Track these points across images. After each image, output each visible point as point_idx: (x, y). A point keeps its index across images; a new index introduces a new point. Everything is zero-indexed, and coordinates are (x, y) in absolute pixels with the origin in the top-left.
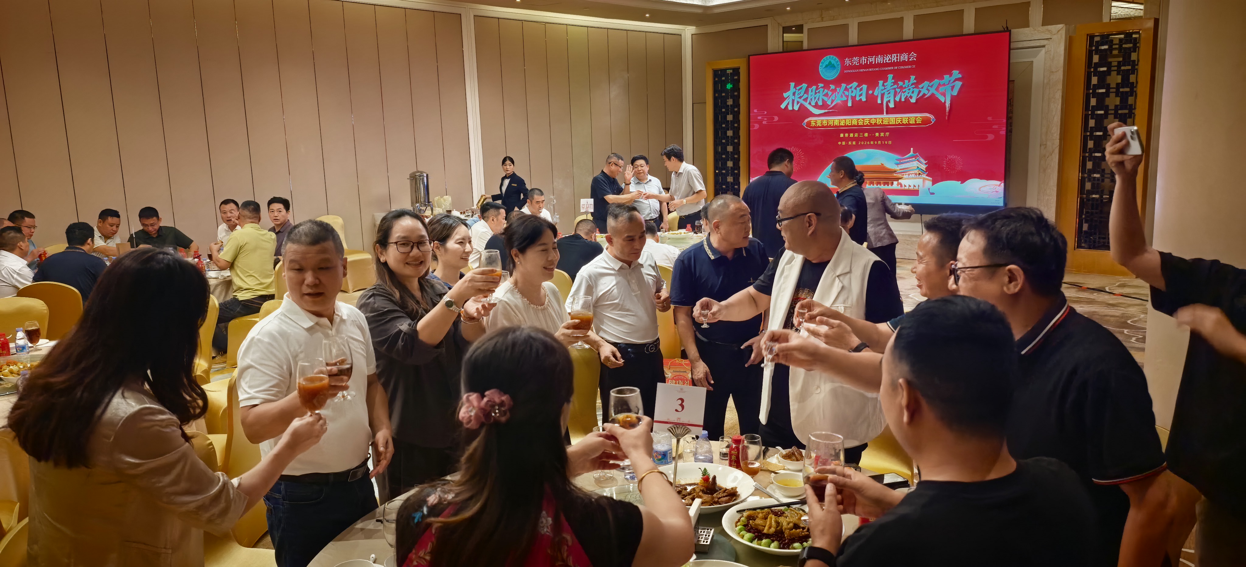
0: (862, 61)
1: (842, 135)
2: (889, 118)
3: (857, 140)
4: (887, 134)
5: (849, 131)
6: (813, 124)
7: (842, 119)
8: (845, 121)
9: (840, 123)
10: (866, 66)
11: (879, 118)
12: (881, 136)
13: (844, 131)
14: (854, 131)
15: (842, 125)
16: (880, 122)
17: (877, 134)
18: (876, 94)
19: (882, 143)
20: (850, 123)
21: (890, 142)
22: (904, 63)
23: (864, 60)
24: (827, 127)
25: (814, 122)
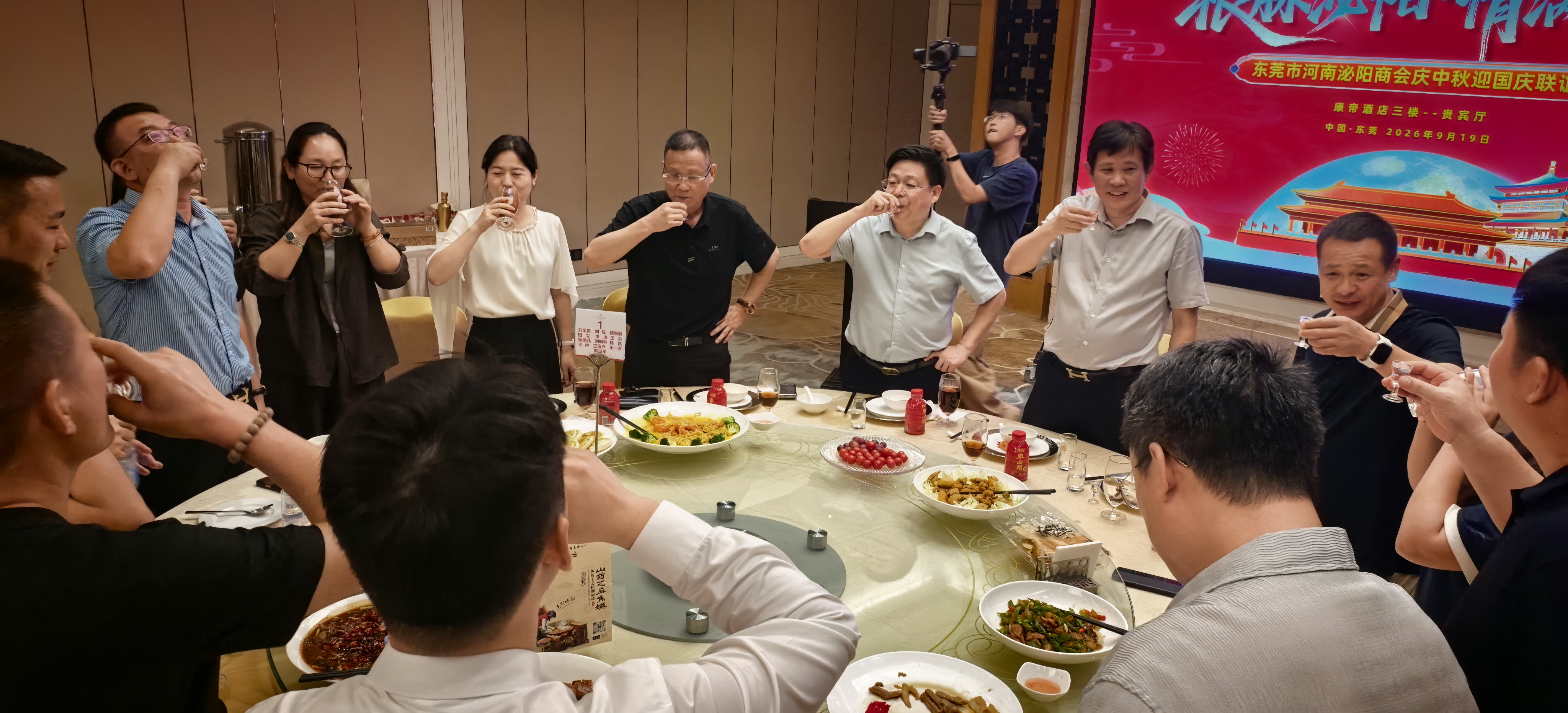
1: (1339, 107)
2: (1494, 72)
3: (1383, 122)
4: (1480, 115)
5: (1362, 98)
6: (1260, 70)
7: (1345, 66)
8: (1355, 71)
9: (1337, 74)
11: (1462, 71)
12: (1460, 118)
13: (1348, 97)
14: (1376, 99)
15: (1344, 79)
16: (1464, 81)
17: (1448, 114)
18: (1461, 1)
19: (1458, 137)
20: (1367, 77)
21: (1485, 139)
24: (1299, 80)
25: (1264, 67)
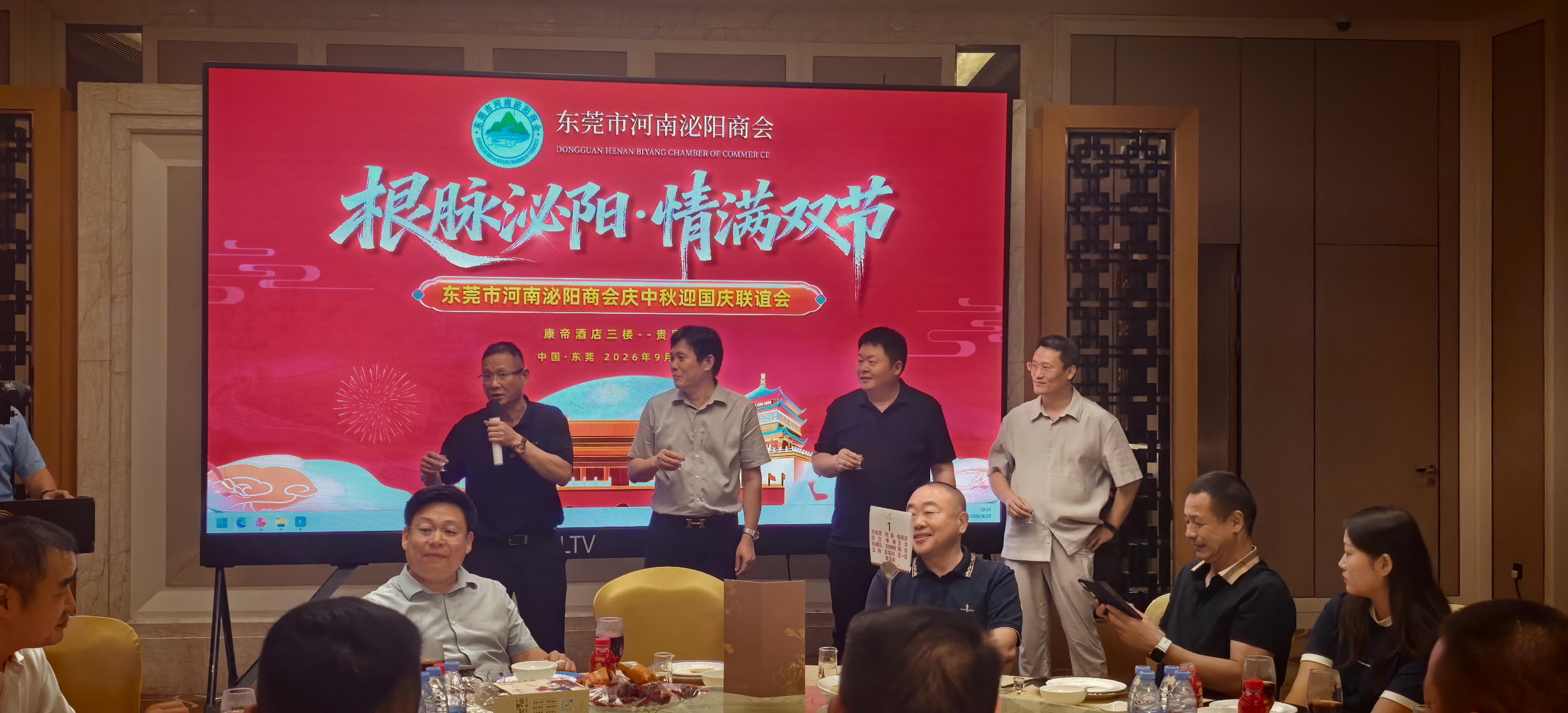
0: (614, 123)
1: (550, 333)
2: (697, 290)
3: (599, 347)
5: (573, 322)
6: (450, 296)
7: (550, 288)
8: (561, 293)
9: (542, 297)
10: (625, 139)
11: (668, 290)
13: (558, 322)
14: (590, 323)
15: (551, 302)
16: (671, 300)
17: (661, 334)
18: (657, 219)
20: (575, 299)
22: (738, 142)
23: (621, 123)
24: (500, 306)
25: (455, 292)
